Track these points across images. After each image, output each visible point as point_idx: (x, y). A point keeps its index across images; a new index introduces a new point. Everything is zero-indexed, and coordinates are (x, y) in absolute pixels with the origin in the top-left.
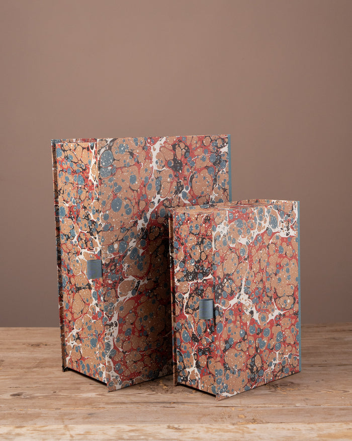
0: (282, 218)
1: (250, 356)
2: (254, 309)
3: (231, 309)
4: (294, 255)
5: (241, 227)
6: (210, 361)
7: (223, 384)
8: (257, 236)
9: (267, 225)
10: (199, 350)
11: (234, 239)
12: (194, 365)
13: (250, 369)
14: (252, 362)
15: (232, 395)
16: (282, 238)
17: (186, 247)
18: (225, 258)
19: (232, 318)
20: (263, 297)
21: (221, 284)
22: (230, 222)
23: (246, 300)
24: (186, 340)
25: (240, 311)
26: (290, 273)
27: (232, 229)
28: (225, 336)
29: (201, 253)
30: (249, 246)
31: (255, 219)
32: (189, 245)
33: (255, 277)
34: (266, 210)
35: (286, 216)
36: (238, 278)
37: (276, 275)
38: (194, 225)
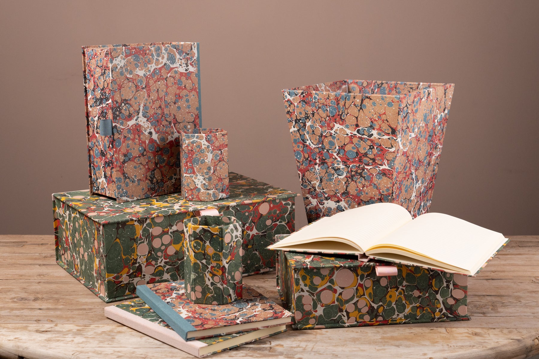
0: (181, 56)
1: (149, 169)
2: (153, 130)
3: (129, 129)
4: (194, 88)
5: (138, 61)
6: (113, 171)
7: (123, 190)
8: (154, 69)
9: (165, 61)
10: (106, 162)
11: (131, 70)
12: (103, 176)
13: (149, 180)
14: (152, 174)
15: (132, 200)
16: (181, 72)
17: (94, 78)
18: (122, 86)
19: (131, 136)
20: (162, 121)
21: (119, 107)
22: (127, 56)
23: (144, 123)
24: (97, 156)
25: (139, 131)
26: (190, 103)
27: (129, 62)
28: (124, 150)
29: (104, 82)
30: (147, 77)
31: (152, 55)
32: (96, 76)
33: (153, 103)
34: (163, 48)
35: (184, 54)
36: (136, 103)
37: (175, 103)
38: (99, 59)
